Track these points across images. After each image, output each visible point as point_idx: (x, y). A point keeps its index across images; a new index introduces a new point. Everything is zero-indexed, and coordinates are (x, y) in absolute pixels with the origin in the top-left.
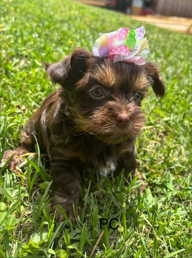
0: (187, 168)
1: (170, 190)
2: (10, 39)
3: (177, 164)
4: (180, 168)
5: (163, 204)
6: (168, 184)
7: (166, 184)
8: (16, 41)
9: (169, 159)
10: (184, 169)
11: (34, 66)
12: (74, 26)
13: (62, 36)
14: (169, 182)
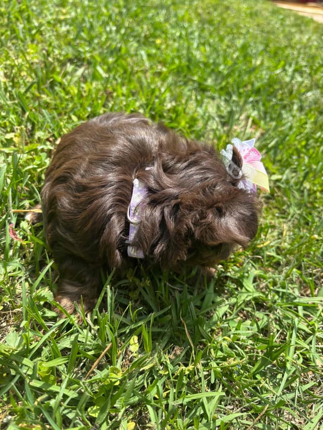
0: (284, 260)
1: (246, 289)
2: (68, 32)
3: (270, 252)
4: (274, 257)
5: (230, 308)
6: (245, 280)
7: (243, 280)
8: (78, 36)
9: (258, 242)
10: (279, 259)
11: (95, 77)
12: (176, 15)
13: (152, 31)
14: (247, 277)
